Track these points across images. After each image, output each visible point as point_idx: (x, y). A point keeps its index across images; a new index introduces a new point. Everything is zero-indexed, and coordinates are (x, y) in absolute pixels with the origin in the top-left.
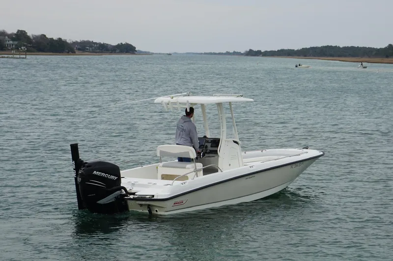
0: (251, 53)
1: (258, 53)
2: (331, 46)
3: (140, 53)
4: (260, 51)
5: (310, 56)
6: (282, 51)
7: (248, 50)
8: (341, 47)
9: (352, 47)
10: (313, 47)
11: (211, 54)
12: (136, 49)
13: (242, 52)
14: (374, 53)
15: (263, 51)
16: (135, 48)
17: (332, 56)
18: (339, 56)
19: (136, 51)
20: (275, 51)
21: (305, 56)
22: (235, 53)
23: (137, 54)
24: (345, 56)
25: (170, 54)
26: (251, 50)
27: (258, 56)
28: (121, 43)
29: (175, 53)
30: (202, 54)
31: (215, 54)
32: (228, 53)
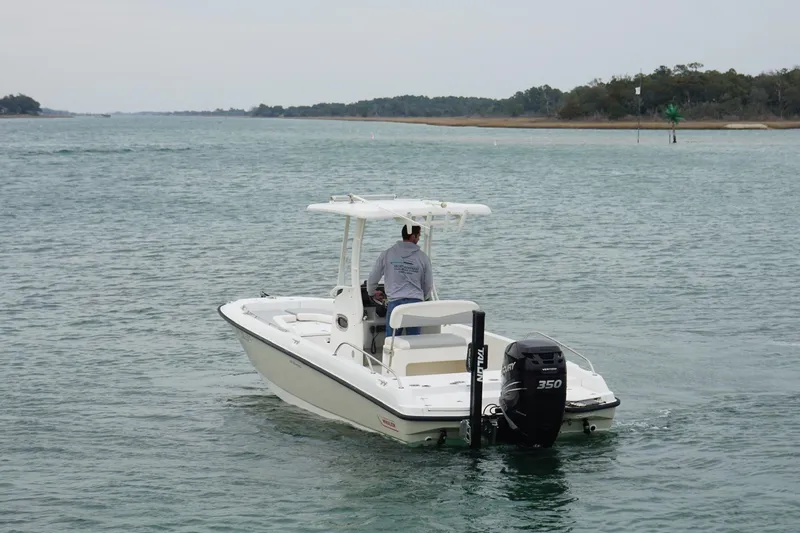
0: (263, 111)
1: (276, 112)
2: (412, 97)
3: (50, 113)
4: (280, 107)
5: (374, 114)
6: (322, 106)
7: (258, 106)
8: (431, 97)
9: (451, 97)
10: (380, 99)
11: (187, 113)
12: (41, 107)
13: (246, 110)
14: (491, 109)
15: (285, 106)
16: (38, 104)
17: (413, 114)
18: (428, 115)
19: (41, 110)
20: (308, 107)
21: (365, 115)
22: (233, 113)
23: (43, 117)
24: (438, 115)
25: (107, 116)
26: (263, 106)
27: (277, 116)
28: (11, 96)
29: (118, 113)
30: (169, 114)
31: (194, 113)
32: (220, 113)
